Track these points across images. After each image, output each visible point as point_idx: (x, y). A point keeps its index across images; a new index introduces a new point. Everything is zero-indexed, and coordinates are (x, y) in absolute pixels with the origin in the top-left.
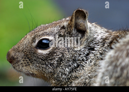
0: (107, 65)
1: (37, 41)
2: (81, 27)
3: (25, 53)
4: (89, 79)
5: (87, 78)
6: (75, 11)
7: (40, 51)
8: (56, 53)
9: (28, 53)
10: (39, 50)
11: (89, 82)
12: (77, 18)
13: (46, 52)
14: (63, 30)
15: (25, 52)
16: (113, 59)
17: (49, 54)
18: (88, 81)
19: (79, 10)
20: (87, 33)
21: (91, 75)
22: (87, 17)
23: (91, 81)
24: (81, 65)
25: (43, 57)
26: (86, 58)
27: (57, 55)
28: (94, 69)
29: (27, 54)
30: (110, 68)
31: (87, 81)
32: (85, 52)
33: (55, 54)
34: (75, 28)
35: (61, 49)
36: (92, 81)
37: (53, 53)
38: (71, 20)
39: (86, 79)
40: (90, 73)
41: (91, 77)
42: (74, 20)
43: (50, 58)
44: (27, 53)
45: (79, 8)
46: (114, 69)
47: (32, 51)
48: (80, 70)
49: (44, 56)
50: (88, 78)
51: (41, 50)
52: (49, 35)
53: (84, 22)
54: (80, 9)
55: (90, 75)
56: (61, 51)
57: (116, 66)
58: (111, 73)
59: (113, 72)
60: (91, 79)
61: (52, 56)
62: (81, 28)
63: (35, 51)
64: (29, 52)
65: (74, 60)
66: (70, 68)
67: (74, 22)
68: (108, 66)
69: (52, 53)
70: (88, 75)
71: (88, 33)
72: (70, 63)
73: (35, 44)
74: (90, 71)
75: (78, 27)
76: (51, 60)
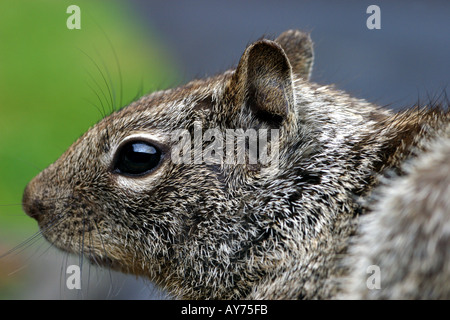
0: (388, 232)
1: (114, 149)
2: (268, 101)
3: (78, 187)
4: (315, 281)
5: (308, 279)
6: (251, 46)
7: (124, 182)
8: (176, 190)
9: (85, 188)
10: (120, 177)
11: (316, 292)
12: (259, 69)
13: (144, 187)
14: (205, 112)
15: (78, 183)
16: (408, 212)
17: (151, 193)
18: (313, 287)
19: (264, 44)
20: (288, 123)
21: (320, 267)
22: (291, 67)
23: (322, 286)
24: (274, 231)
25: (131, 204)
26: (290, 209)
27: (179, 197)
28: (330, 246)
29: (84, 192)
30: (399, 241)
31: (308, 286)
32: (285, 191)
33: (173, 195)
34: (247, 106)
35: (193, 177)
36: (327, 286)
37: (165, 189)
38: (235, 78)
39: (304, 281)
40: (317, 258)
41: (321, 272)
42: (243, 77)
43: (154, 205)
44: (82, 186)
45: (263, 37)
46: (415, 244)
47: (98, 180)
48: (274, 250)
49: (135, 200)
50: (313, 278)
51: (127, 177)
52: (154, 127)
53: (281, 86)
54: (269, 41)
55: (316, 266)
56: (193, 184)
57: (421, 236)
58: (405, 260)
59: (412, 257)
60: (322, 281)
61: (162, 200)
62: (269, 106)
63: (109, 181)
64: (91, 186)
65: (245, 217)
66: (233, 242)
67: (243, 84)
68: (392, 237)
69: (162, 190)
70: (310, 266)
71: (293, 125)
72: (235, 228)
73: (107, 159)
74: (316, 254)
75: (259, 100)
76: (158, 212)
